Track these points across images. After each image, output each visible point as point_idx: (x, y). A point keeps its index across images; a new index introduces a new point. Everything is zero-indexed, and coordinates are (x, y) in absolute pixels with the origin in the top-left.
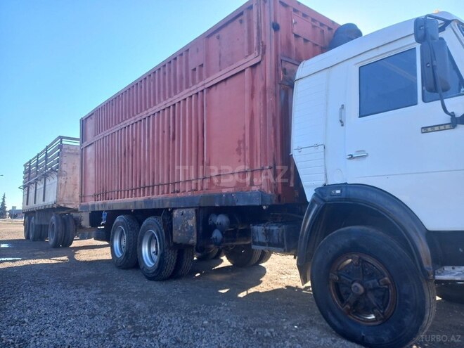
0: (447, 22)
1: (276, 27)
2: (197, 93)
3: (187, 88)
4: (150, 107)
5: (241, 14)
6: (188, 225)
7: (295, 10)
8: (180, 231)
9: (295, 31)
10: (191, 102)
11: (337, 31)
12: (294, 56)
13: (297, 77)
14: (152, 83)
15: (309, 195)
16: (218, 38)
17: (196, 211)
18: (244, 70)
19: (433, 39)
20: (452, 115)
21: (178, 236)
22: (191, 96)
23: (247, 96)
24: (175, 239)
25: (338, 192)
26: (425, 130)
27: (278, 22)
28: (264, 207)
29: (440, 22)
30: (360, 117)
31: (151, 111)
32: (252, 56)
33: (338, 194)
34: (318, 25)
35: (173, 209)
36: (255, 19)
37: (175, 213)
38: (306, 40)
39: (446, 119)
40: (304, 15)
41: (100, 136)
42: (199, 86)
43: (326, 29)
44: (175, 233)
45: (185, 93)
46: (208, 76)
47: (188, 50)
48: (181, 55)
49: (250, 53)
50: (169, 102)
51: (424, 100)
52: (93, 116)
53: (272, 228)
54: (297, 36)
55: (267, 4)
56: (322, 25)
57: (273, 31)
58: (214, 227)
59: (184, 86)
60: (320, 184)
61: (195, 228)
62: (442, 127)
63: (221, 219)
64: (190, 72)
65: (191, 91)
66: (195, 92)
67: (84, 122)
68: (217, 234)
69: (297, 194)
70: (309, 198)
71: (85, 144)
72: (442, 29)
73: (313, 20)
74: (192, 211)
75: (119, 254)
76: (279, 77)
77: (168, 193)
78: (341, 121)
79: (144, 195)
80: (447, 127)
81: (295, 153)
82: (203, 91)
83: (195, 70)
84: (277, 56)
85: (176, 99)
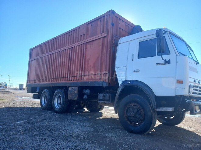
0: (166, 32)
1: (113, 24)
2: (82, 44)
3: (78, 42)
4: (62, 47)
5: (101, 18)
6: (74, 93)
7: (120, 19)
8: (71, 95)
9: (119, 26)
10: (79, 47)
11: (134, 27)
12: (118, 35)
13: (119, 43)
14: (63, 39)
15: (120, 83)
16: (92, 25)
17: (78, 88)
18: (100, 38)
19: (161, 37)
20: (165, 60)
21: (70, 97)
22: (79, 45)
23: (101, 47)
24: (69, 98)
25: (129, 82)
26: (157, 64)
27: (114, 23)
28: (104, 87)
29: (163, 31)
30: (138, 58)
31: (62, 49)
32: (104, 33)
33: (129, 83)
34: (127, 25)
35: (69, 87)
36: (106, 20)
37: (70, 88)
38: (123, 30)
39: (163, 62)
40: (123, 21)
41: (39, 57)
42: (83, 42)
43: (130, 27)
44: (69, 96)
45: (77, 44)
46: (86, 39)
47: (79, 28)
48: (77, 29)
49: (103, 32)
50: (70, 46)
51: (158, 55)
52: (36, 49)
53: (106, 94)
54: (120, 28)
55: (110, 16)
56: (129, 25)
57: (112, 26)
58: (85, 94)
59: (77, 41)
60: (124, 80)
61: (77, 94)
62: (162, 64)
63: (88, 91)
64: (80, 36)
65: (79, 43)
66: (81, 44)
67: (31, 50)
68: (85, 97)
69: (116, 83)
70: (120, 85)
71: (31, 59)
72: (164, 33)
73: (126, 23)
74: (76, 88)
75: (44, 105)
76: (113, 42)
77: (67, 80)
78: (132, 59)
79: (57, 81)
80: (163, 64)
81: (116, 69)
82: (84, 44)
83: (81, 36)
84: (112, 35)
85: (73, 45)
